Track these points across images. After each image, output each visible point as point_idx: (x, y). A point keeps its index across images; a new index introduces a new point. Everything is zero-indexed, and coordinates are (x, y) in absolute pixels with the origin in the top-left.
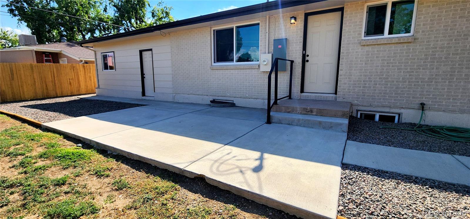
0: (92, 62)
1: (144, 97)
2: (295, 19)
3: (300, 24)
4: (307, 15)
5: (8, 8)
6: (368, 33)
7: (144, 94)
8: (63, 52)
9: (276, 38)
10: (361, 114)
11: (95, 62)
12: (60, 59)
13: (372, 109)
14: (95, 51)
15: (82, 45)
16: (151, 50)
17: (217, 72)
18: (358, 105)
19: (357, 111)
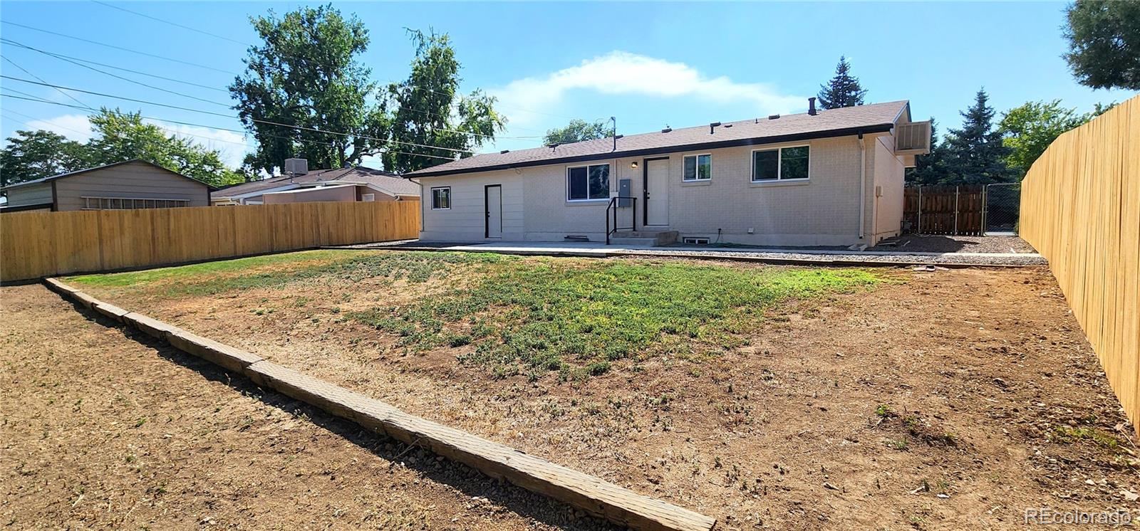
0: (417, 199)
1: (487, 239)
2: (636, 163)
3: (640, 168)
4: (646, 161)
5: (239, 112)
6: (687, 177)
7: (487, 235)
8: (368, 186)
9: (623, 179)
10: (687, 241)
11: (421, 199)
12: (363, 195)
13: (692, 236)
14: (422, 186)
15: (412, 179)
16: (500, 185)
17: (571, 209)
18: (683, 233)
19: (684, 238)
